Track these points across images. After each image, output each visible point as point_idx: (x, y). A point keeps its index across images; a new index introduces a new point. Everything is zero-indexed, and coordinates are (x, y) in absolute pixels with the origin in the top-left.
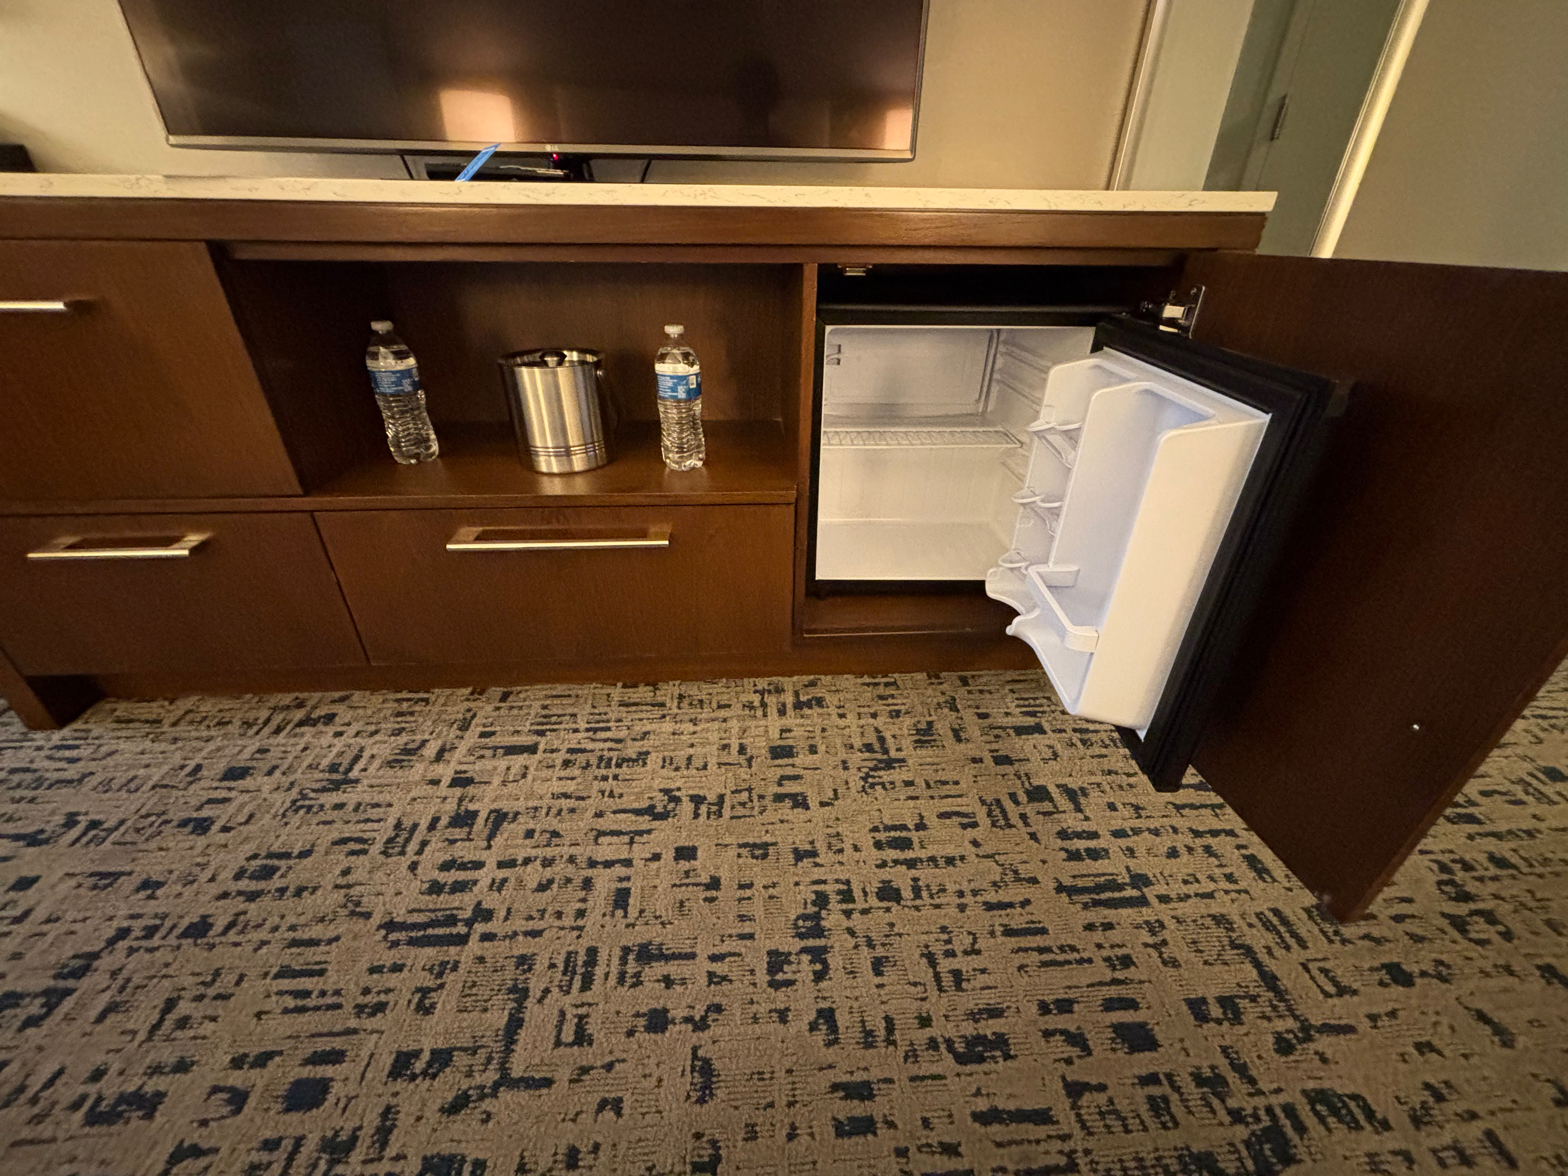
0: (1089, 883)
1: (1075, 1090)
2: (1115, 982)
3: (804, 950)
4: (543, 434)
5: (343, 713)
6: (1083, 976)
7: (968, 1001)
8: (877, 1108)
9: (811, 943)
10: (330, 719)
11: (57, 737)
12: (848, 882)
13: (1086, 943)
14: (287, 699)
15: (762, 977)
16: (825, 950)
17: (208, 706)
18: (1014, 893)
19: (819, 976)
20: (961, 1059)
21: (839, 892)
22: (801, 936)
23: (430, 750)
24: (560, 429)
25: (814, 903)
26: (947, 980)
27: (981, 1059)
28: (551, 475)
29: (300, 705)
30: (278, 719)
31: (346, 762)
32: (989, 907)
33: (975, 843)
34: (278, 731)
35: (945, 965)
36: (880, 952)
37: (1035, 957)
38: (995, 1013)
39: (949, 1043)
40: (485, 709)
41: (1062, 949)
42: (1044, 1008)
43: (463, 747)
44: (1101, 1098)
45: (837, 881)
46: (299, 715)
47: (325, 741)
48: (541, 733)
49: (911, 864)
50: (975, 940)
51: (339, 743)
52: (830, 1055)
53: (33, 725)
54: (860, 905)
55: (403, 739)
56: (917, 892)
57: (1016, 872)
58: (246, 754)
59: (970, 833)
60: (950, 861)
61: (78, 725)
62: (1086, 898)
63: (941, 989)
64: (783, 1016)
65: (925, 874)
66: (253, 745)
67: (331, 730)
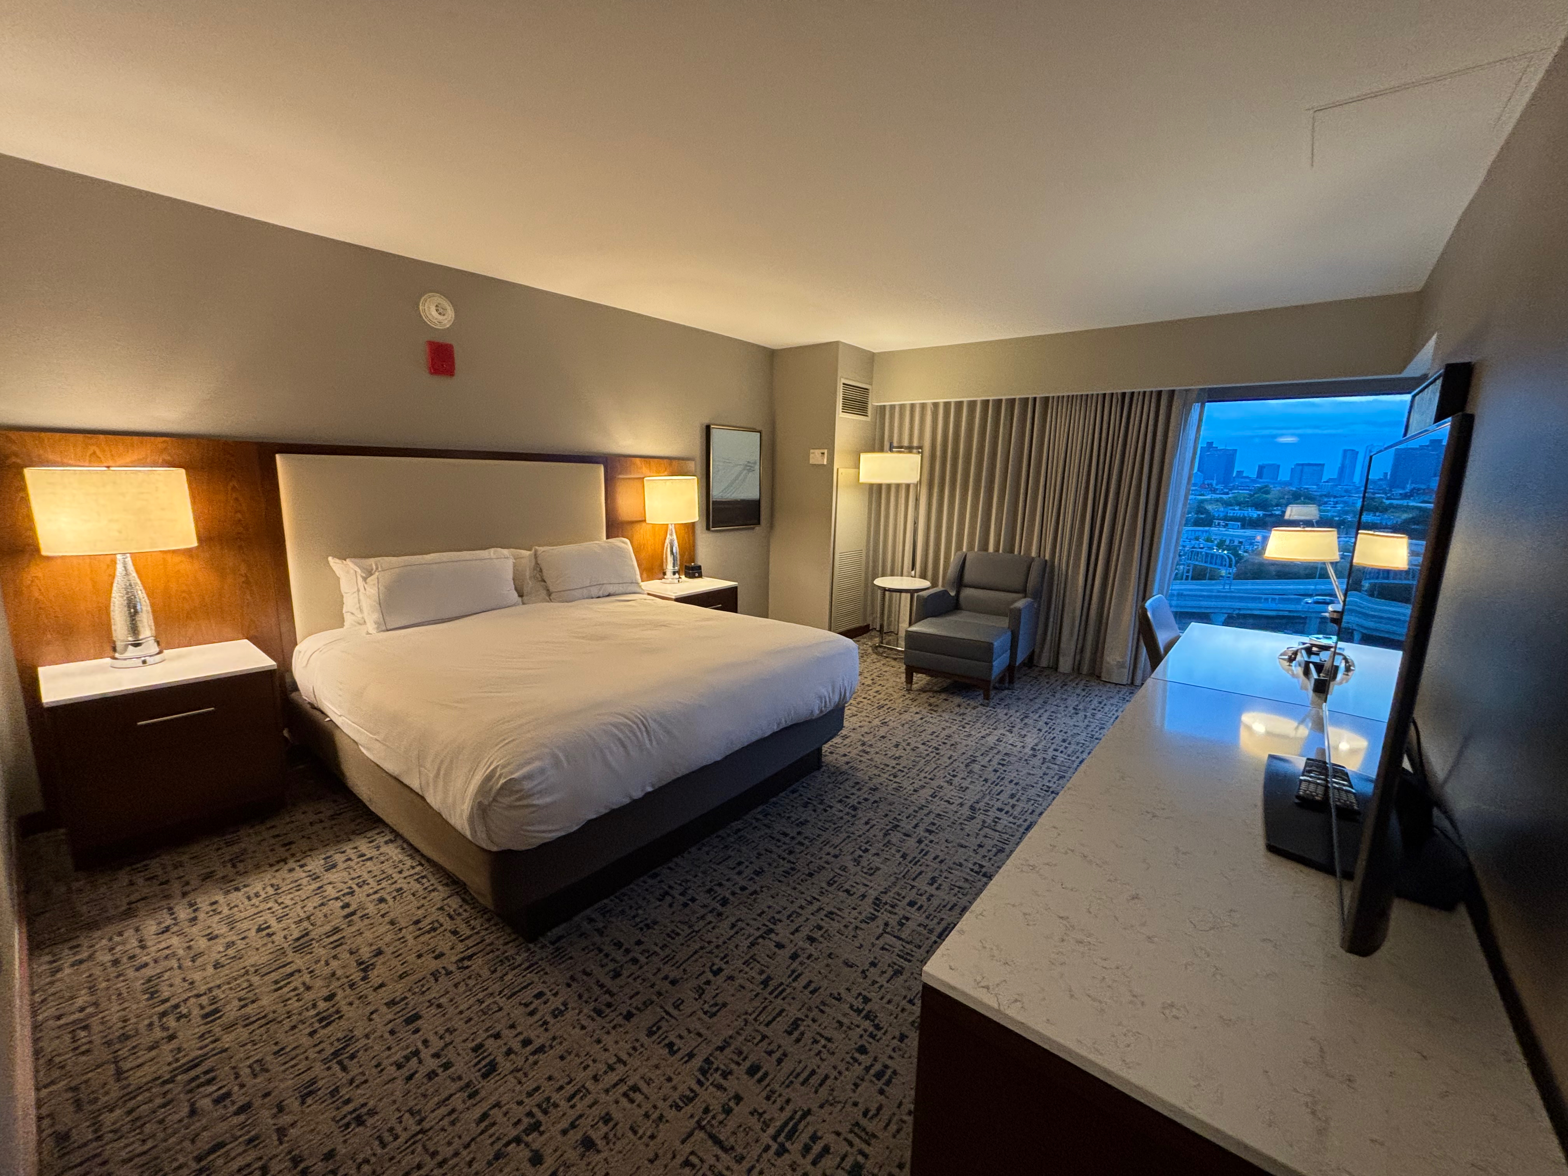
0: (801, 1126)
1: (764, 1037)
2: (768, 1085)
3: (863, 1009)
6: (781, 1077)
7: (808, 1035)
8: (806, 992)
9: (864, 1012)
12: (878, 1041)
13: (787, 1093)
15: (864, 993)
16: (859, 1015)
18: (824, 1091)
19: (851, 1007)
20: (798, 1019)
21: (876, 1035)
22: (869, 1012)
25: (878, 1025)
26: (818, 1038)
27: (792, 1024)
32: (827, 1077)
33: (855, 1104)
35: (823, 1042)
36: (844, 1028)
37: (798, 1070)
38: (798, 1041)
39: (803, 1020)
41: (792, 1082)
42: (785, 1055)
44: (756, 1041)
45: (881, 1038)
49: (867, 1069)
50: (821, 1059)
52: (828, 992)
54: (866, 1037)
56: (855, 1060)
57: (831, 1105)
59: (862, 1107)
60: (856, 1085)
62: (797, 1116)
63: (818, 1033)
64: (848, 990)
65: (858, 1070)
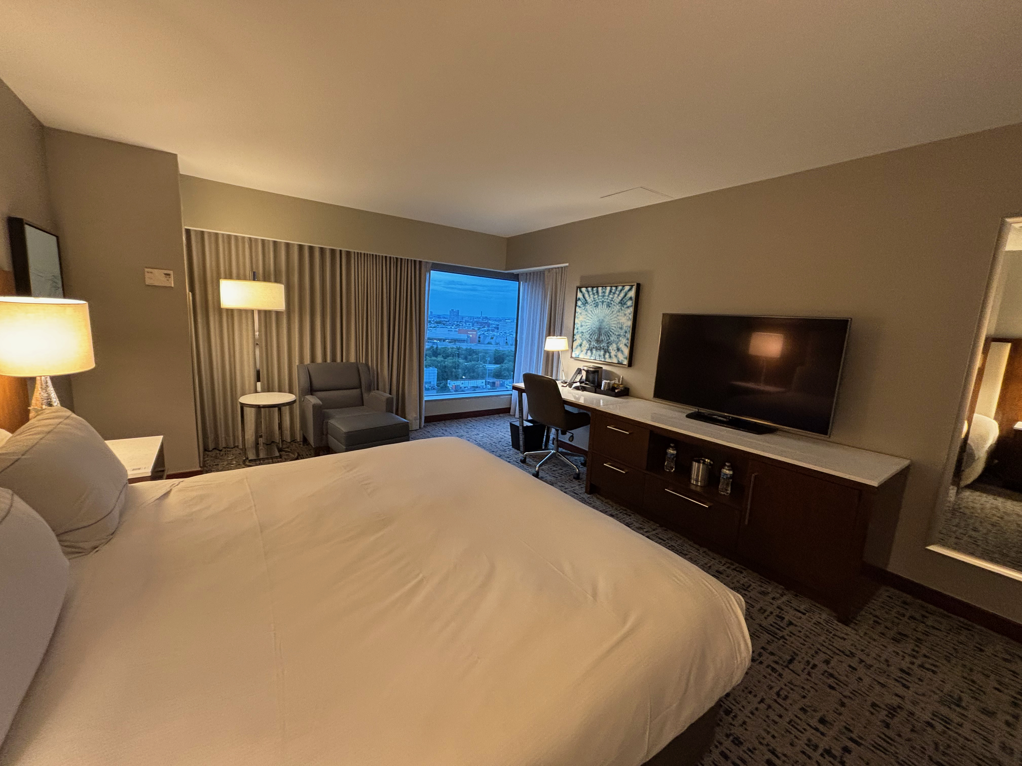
4: (694, 475)
5: (633, 516)
10: (630, 516)
11: (589, 496)
14: (624, 508)
17: (611, 503)
23: (645, 530)
24: (698, 476)
28: (693, 484)
29: (626, 510)
30: (621, 511)
31: (630, 523)
34: (621, 513)
40: (659, 530)
43: (651, 533)
46: (625, 512)
47: (627, 519)
48: (668, 539)
51: (630, 520)
53: (586, 492)
55: (641, 526)
58: (614, 514)
61: (592, 495)
66: (616, 512)
67: (629, 517)
